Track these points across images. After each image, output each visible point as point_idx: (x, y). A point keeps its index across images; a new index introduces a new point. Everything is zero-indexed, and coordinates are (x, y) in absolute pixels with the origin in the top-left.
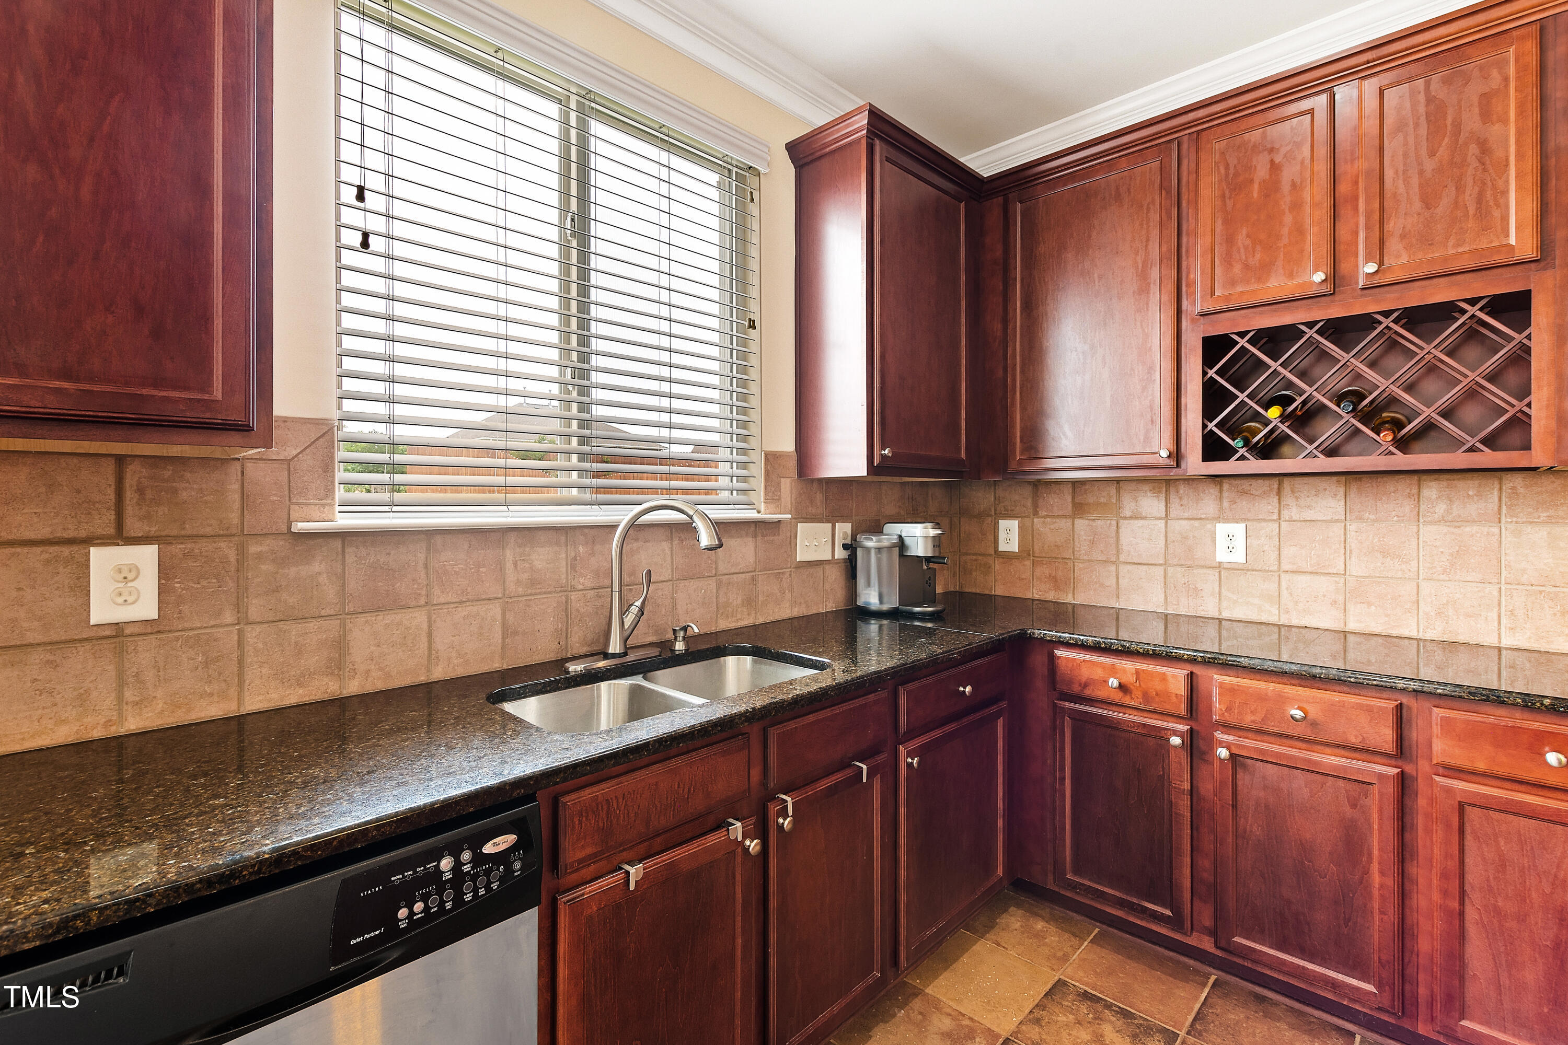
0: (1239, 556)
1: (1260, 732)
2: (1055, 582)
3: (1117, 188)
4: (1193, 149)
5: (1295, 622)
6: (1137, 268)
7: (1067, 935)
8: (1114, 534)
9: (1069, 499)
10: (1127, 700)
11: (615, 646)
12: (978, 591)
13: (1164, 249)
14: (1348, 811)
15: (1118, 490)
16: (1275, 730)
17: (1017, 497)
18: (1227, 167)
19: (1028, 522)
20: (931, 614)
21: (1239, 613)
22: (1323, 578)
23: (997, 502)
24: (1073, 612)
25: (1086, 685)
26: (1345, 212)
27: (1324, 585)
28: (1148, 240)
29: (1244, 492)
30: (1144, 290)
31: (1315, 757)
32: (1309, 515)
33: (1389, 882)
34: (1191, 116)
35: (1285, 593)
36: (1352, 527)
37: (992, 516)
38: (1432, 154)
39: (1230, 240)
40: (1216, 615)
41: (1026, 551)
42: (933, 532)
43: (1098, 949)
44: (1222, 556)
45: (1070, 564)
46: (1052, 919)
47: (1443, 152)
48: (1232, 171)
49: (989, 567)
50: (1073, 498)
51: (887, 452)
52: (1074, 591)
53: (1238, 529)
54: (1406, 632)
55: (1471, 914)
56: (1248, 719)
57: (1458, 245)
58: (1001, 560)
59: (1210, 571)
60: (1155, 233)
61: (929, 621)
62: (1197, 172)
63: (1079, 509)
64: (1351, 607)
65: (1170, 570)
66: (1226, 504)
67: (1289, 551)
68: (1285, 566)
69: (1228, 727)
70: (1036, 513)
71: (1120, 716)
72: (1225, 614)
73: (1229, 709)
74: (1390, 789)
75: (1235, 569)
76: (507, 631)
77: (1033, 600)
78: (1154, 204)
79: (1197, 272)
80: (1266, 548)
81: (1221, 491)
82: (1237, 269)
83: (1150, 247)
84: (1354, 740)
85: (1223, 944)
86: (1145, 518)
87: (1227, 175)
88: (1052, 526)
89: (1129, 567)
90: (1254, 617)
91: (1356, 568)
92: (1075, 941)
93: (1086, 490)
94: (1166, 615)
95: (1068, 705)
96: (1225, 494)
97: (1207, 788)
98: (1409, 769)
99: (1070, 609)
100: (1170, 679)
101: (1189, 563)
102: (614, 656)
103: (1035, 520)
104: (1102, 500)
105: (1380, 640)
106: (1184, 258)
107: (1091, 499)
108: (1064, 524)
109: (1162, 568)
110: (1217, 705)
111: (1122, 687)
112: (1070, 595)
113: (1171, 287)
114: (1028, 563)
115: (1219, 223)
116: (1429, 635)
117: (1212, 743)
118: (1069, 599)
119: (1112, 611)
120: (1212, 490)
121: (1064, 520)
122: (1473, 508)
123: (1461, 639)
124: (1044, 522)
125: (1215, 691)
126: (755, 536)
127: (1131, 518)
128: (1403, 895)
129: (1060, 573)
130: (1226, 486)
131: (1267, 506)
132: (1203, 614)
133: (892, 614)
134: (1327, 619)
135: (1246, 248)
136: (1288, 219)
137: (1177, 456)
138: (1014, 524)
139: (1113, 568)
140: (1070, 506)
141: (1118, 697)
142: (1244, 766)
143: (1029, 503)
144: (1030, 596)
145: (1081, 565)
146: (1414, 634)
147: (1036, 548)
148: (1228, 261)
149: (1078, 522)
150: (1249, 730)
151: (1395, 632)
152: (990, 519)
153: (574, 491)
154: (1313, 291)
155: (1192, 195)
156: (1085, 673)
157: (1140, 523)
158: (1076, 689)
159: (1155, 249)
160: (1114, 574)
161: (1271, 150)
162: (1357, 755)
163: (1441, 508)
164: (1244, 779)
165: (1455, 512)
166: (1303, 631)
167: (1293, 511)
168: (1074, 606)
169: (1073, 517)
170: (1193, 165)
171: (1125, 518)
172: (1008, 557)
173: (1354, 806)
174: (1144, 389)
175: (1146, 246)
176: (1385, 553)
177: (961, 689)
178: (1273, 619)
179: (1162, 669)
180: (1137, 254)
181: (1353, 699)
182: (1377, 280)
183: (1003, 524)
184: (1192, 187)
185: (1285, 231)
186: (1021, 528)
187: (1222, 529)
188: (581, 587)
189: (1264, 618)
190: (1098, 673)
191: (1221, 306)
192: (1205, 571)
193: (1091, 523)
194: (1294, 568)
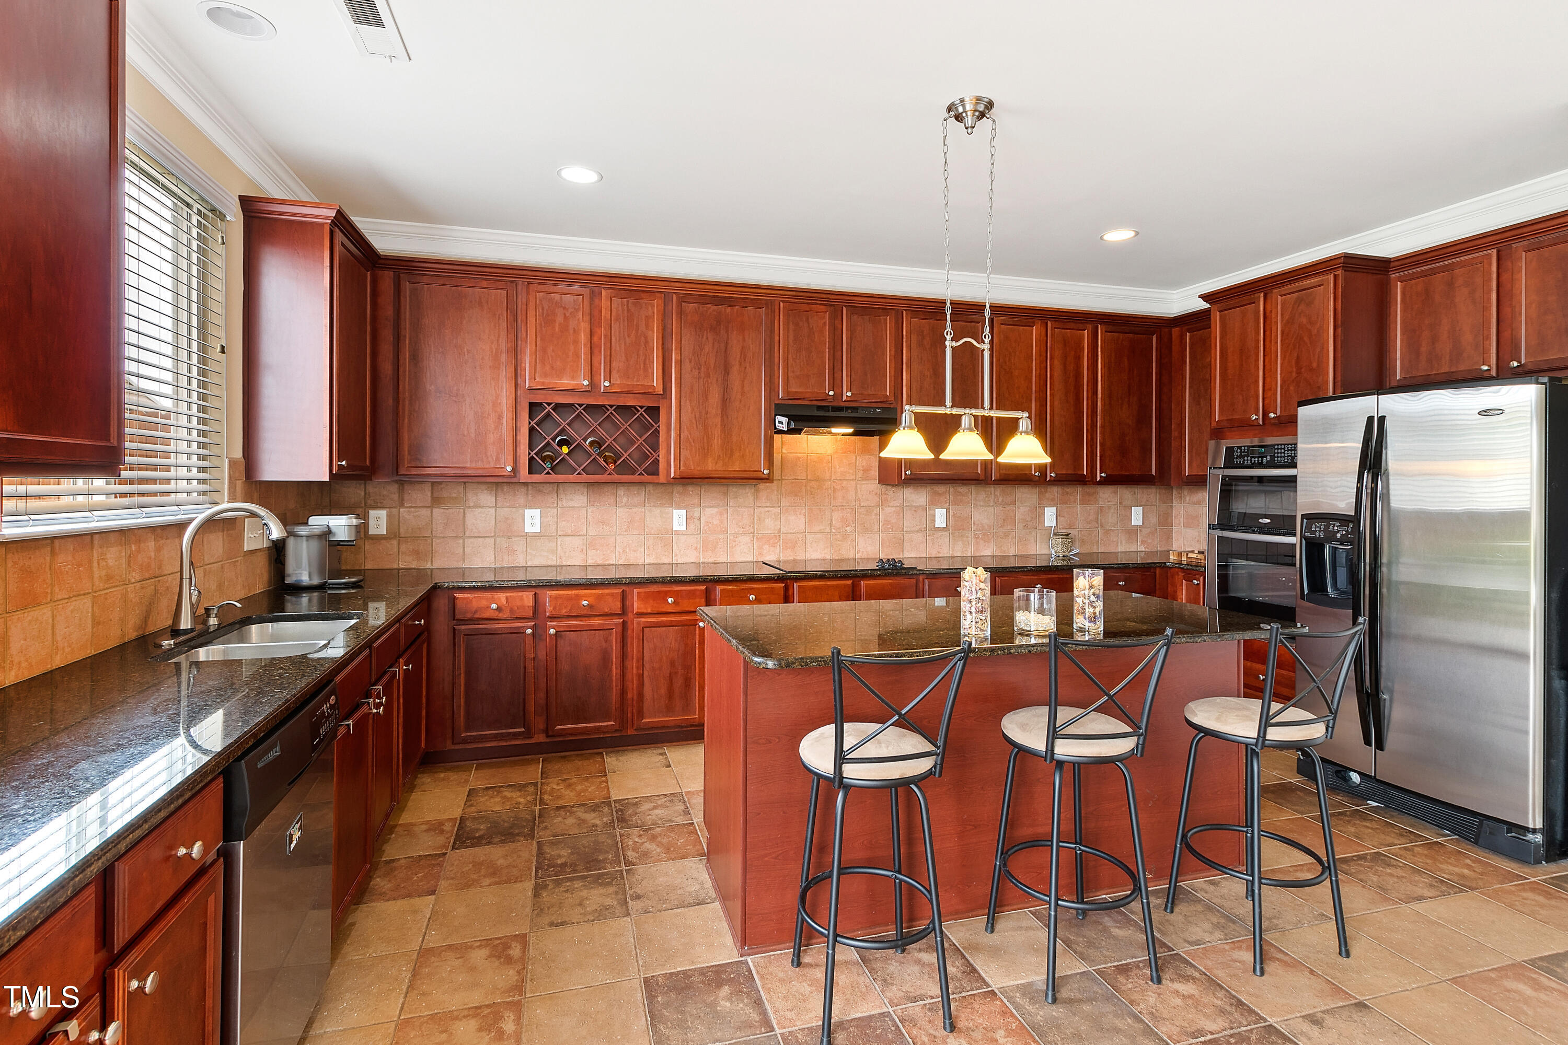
0: (537, 529)
1: (569, 617)
2: (417, 553)
3: (480, 298)
4: (525, 290)
5: (564, 563)
6: (492, 352)
7: (460, 773)
8: (462, 517)
9: (429, 494)
10: (501, 615)
11: (185, 623)
12: (349, 568)
13: (509, 345)
14: (604, 644)
15: (465, 489)
16: (575, 614)
17: (385, 493)
18: (543, 309)
19: (394, 511)
20: (354, 583)
21: (536, 562)
22: (577, 538)
23: (367, 496)
24: (432, 575)
25: (476, 612)
26: (596, 351)
27: (577, 542)
28: (499, 336)
29: (540, 491)
30: (496, 367)
31: (592, 622)
32: (571, 504)
33: (619, 671)
34: (525, 272)
35: (559, 548)
36: (590, 510)
37: (362, 507)
38: (629, 336)
39: (544, 350)
40: (524, 564)
41: (393, 534)
42: (355, 522)
43: (479, 771)
44: (528, 529)
45: (429, 541)
46: (447, 770)
47: (633, 336)
48: (545, 312)
49: (359, 548)
50: (432, 493)
51: (344, 463)
52: (432, 562)
53: (537, 512)
54: (611, 562)
55: (646, 673)
56: (564, 612)
57: (638, 381)
58: (370, 541)
59: (521, 539)
60: (504, 333)
61: (353, 588)
62: (527, 305)
63: (436, 501)
64: (589, 552)
65: (498, 540)
66: (530, 497)
67: (562, 524)
68: (559, 533)
69: (553, 618)
70: (402, 505)
71: (497, 626)
72: (529, 564)
73: (554, 609)
74: (620, 628)
75: (535, 536)
76: (96, 623)
77: (399, 569)
78: (503, 316)
79: (527, 362)
80: (551, 523)
81: (527, 490)
82: (548, 368)
83: (500, 341)
84: (607, 610)
85: (550, 733)
86: (482, 507)
87: (543, 314)
88: (415, 514)
89: (472, 540)
90: (544, 563)
91: (592, 532)
92: (468, 773)
93: (441, 489)
94: (495, 568)
95: (463, 627)
96: (530, 492)
97: (542, 654)
98: (626, 619)
99: (429, 573)
100: (525, 599)
101: (509, 534)
102: (186, 632)
103: (401, 510)
104: (454, 495)
105: (601, 567)
106: (519, 353)
107: (445, 494)
108: (425, 512)
109: (492, 540)
110: (549, 608)
111: (499, 609)
112: (429, 563)
113: (512, 369)
114: (395, 542)
115: (538, 339)
116: (621, 562)
117: (546, 629)
118: (429, 566)
119: (460, 570)
120: (523, 490)
121: (425, 509)
122: (636, 500)
123: (631, 562)
124: (409, 511)
125: (548, 600)
126: (223, 531)
127: (473, 507)
128: (623, 675)
129: (421, 547)
130: (530, 487)
131: (551, 499)
132: (517, 565)
133: (321, 588)
134: (578, 561)
135: (552, 357)
136: (572, 347)
137: (515, 470)
138: (383, 513)
139: (461, 541)
140: (429, 499)
141: (496, 614)
142: (561, 636)
143: (396, 497)
144: (395, 566)
145: (438, 541)
146: (614, 563)
147: (402, 530)
148: (543, 362)
149: (435, 510)
150: (563, 617)
151: (607, 563)
152: (361, 510)
153: (103, 497)
154: (583, 388)
155: (524, 317)
156: (475, 605)
157: (480, 510)
158: (469, 616)
159: (504, 345)
160: (461, 545)
161: (564, 308)
162: (607, 618)
163: (625, 500)
164: (561, 643)
165: (630, 502)
166: (568, 568)
167: (564, 503)
168: (432, 570)
169: (431, 507)
170: (524, 300)
171: (469, 507)
172: (378, 538)
173: (606, 642)
174: (496, 428)
175: (498, 340)
176: (603, 523)
177: (417, 623)
178: (554, 563)
179: (520, 594)
180: (492, 343)
181: (606, 591)
182: (608, 389)
183: (373, 513)
184: (524, 312)
185: (571, 354)
186: (389, 516)
187: (528, 513)
188: (133, 580)
189: (550, 563)
190: (484, 603)
191: (539, 387)
192: (518, 538)
193: (445, 511)
194: (564, 533)
